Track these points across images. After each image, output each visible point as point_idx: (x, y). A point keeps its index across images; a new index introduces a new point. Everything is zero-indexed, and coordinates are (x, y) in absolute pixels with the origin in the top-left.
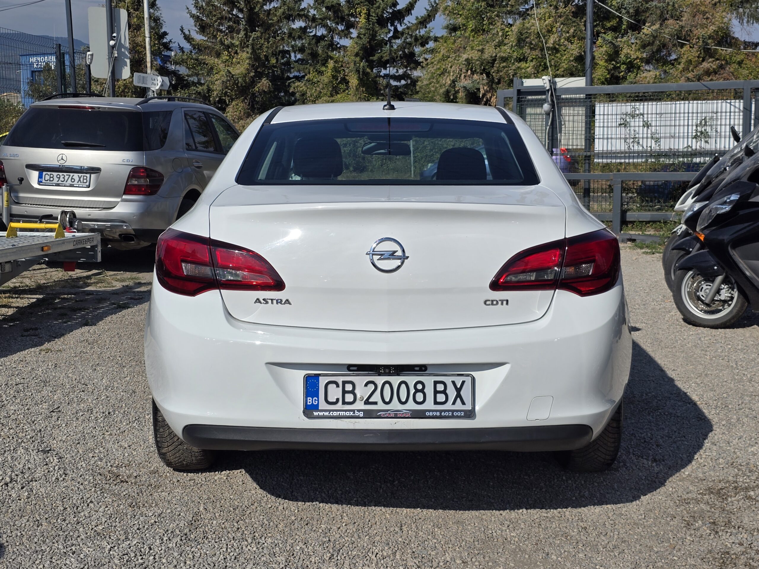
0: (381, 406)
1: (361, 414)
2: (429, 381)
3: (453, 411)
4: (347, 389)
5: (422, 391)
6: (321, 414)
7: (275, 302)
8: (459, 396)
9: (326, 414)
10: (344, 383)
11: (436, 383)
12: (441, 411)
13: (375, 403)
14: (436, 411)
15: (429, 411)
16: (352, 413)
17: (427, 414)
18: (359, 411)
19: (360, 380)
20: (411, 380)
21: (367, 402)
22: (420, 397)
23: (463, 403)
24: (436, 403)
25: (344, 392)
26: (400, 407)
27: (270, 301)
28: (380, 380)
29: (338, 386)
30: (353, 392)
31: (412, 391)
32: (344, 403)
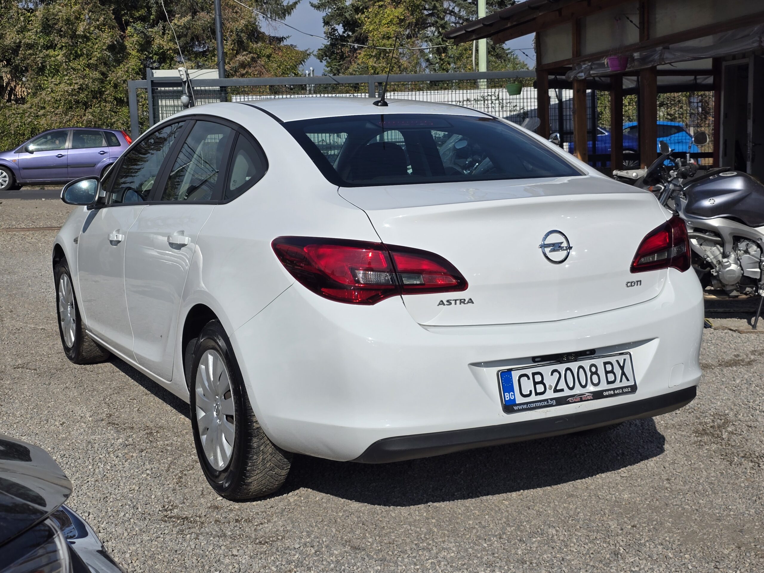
0: (567, 393)
1: (554, 402)
2: (599, 362)
3: (622, 388)
4: (536, 381)
5: (596, 373)
6: (520, 407)
7: (458, 302)
8: (623, 373)
9: (525, 406)
10: (534, 374)
11: (605, 364)
12: (614, 390)
13: (562, 390)
14: (610, 390)
15: (606, 391)
16: (546, 403)
17: (605, 394)
18: (552, 399)
19: (546, 370)
20: (586, 364)
21: (556, 391)
22: (595, 379)
23: (628, 380)
24: (609, 383)
25: (535, 383)
26: (583, 391)
27: (453, 302)
28: (562, 367)
29: (529, 378)
30: (542, 382)
31: (589, 374)
32: (537, 394)
